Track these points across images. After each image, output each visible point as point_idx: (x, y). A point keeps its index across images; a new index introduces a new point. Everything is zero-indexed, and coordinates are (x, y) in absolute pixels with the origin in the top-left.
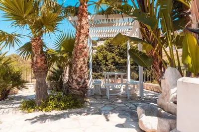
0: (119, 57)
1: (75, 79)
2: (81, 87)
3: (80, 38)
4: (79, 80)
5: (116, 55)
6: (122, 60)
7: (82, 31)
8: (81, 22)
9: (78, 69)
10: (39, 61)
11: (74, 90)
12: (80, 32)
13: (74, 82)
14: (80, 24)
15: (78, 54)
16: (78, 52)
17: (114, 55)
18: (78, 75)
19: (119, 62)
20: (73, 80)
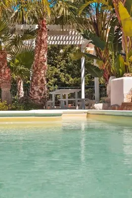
0: (67, 75)
1: (37, 90)
2: (42, 98)
3: (41, 52)
4: (41, 91)
5: (61, 71)
6: (71, 79)
7: (42, 45)
8: (41, 37)
9: (39, 81)
10: (7, 73)
11: (36, 101)
12: (41, 46)
13: (36, 93)
14: (41, 39)
15: (39, 68)
16: (40, 65)
17: (58, 70)
18: (39, 87)
19: (67, 83)
20: (35, 91)
